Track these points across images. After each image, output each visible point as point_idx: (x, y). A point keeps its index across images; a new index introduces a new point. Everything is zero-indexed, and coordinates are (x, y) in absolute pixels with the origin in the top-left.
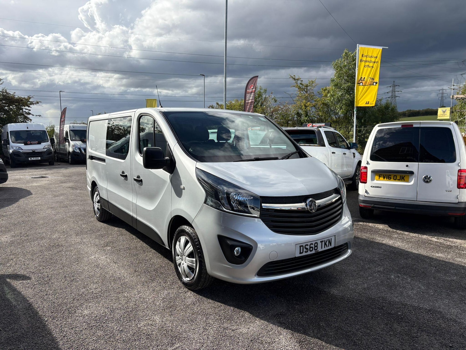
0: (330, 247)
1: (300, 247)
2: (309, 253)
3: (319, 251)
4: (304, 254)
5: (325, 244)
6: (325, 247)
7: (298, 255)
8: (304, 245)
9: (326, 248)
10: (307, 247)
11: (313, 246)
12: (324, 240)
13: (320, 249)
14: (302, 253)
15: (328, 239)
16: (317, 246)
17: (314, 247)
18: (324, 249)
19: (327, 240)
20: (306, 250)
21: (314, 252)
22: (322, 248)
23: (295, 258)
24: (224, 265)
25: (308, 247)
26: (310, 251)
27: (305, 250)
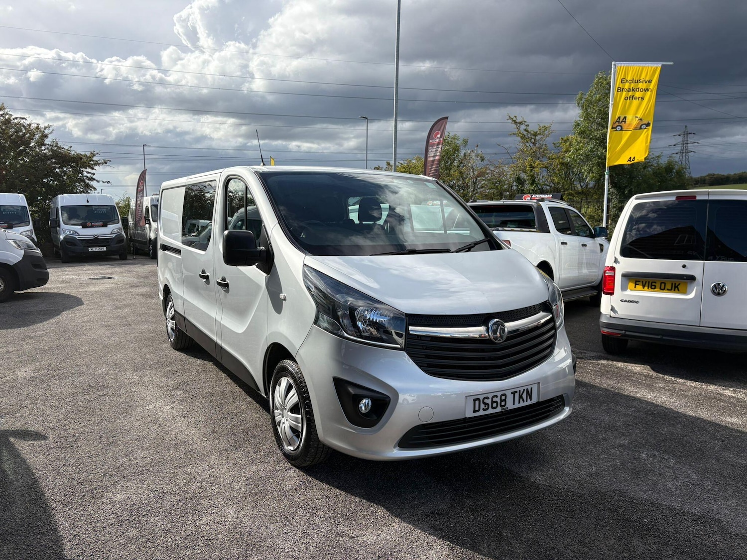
0: (529, 403)
1: (475, 400)
2: (490, 411)
3: (509, 409)
4: (482, 413)
5: (521, 397)
6: (519, 403)
7: (470, 414)
8: (481, 398)
9: (522, 404)
10: (486, 401)
11: (498, 400)
12: (518, 390)
13: (510, 406)
14: (479, 410)
15: (525, 388)
16: (505, 400)
17: (499, 402)
18: (517, 405)
19: (524, 390)
20: (485, 406)
21: (499, 409)
22: (514, 404)
23: (465, 420)
24: (343, 428)
25: (489, 401)
26: (493, 408)
27: (482, 406)
